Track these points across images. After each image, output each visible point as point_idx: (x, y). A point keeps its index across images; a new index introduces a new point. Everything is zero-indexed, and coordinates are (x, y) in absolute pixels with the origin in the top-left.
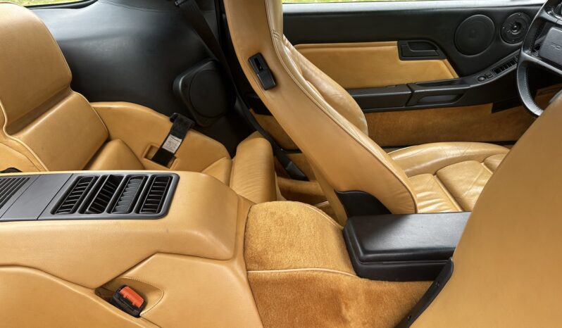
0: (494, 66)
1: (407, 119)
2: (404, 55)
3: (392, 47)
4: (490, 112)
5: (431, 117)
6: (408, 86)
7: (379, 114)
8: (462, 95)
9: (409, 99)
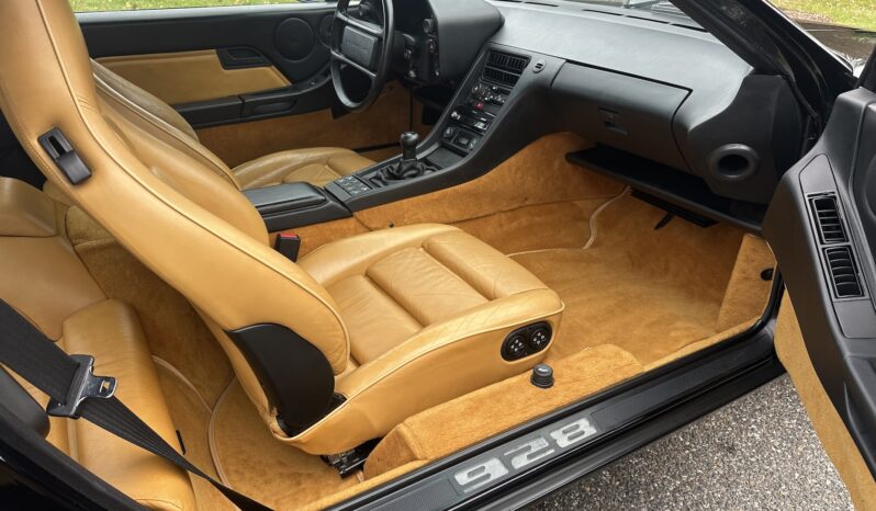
0: (322, 71)
1: (247, 132)
2: (227, 65)
3: (211, 56)
4: (331, 118)
5: (272, 127)
6: (240, 97)
7: (214, 128)
8: (295, 102)
9: (242, 111)
